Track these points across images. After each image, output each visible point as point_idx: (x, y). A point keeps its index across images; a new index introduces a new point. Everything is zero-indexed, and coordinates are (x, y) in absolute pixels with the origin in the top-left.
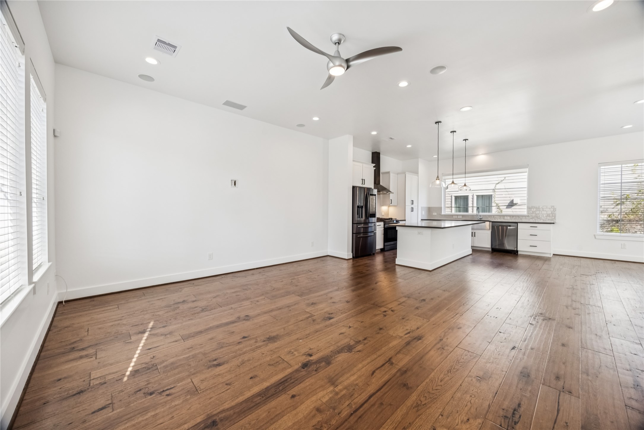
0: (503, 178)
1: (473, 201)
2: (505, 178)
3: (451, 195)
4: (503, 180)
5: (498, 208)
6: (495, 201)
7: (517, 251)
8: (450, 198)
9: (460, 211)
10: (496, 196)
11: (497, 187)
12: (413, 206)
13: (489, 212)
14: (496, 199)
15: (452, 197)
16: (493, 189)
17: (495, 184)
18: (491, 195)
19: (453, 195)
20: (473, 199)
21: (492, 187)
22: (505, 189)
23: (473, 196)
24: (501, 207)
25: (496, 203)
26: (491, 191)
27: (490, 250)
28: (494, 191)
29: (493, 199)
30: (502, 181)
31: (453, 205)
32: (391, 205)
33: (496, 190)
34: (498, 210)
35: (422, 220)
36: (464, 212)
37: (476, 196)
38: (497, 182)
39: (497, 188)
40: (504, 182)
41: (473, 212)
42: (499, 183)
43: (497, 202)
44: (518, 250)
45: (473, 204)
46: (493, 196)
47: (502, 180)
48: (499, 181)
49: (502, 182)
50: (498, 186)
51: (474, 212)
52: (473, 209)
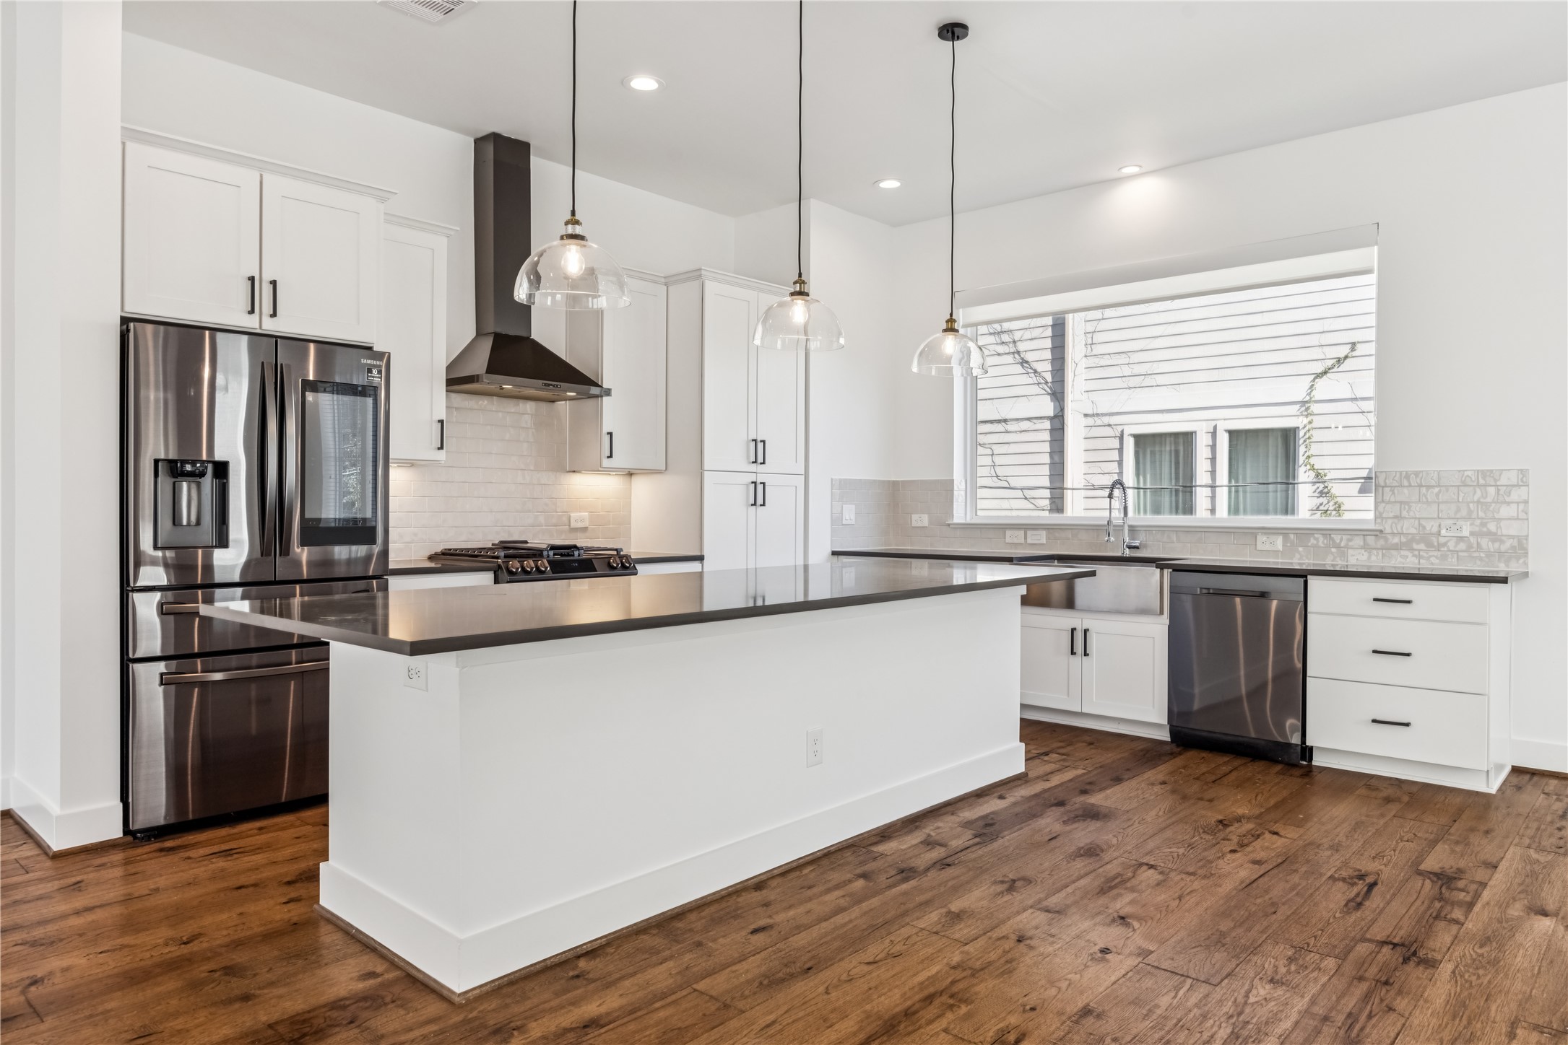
0: (1345, 350)
1: (1213, 460)
2: (1353, 345)
3: (1120, 428)
4: (1346, 357)
5: (1322, 494)
6: (1309, 457)
7: (1307, 752)
8: (1116, 444)
9: (1157, 510)
10: (1317, 435)
11: (1317, 395)
12: (762, 473)
13: (1286, 512)
14: (1315, 449)
15: (1121, 438)
16: (1303, 403)
17: (1314, 376)
18: (1294, 431)
19: (1129, 430)
20: (1213, 447)
21: (1298, 390)
22: (1356, 399)
23: (1214, 434)
24: (1336, 489)
25: (1313, 469)
26: (1294, 409)
27: (1165, 736)
28: (1307, 409)
29: (1302, 449)
30: (1339, 361)
31: (1129, 479)
32: (606, 463)
33: (1315, 408)
34: (1324, 500)
35: (834, 553)
36: (1177, 513)
37: (1226, 436)
38: (1319, 368)
39: (1317, 398)
40: (1347, 365)
41: (1213, 511)
42: (1325, 373)
43: (1318, 463)
44: (1309, 743)
45: (1213, 472)
46: (1302, 433)
47: (1342, 355)
48: (1329, 363)
49: (1340, 369)
50: (1325, 388)
51: (1218, 515)
52: (1213, 498)
